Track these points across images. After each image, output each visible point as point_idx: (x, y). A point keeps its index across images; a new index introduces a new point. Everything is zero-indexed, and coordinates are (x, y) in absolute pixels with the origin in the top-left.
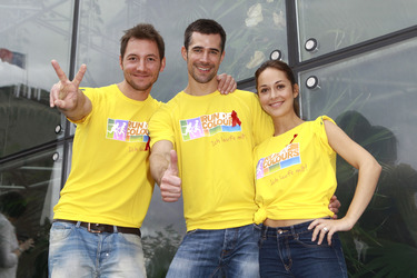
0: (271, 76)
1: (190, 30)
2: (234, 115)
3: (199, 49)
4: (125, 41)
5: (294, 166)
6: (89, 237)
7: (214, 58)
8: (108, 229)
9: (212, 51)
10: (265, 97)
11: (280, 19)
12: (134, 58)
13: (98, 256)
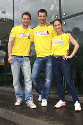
0: (57, 23)
1: (39, 12)
2: (48, 32)
3: (41, 17)
4: (23, 16)
5: (61, 44)
6: (19, 59)
7: (44, 18)
8: (22, 57)
9: (44, 16)
10: (56, 28)
11: (58, 8)
12: (25, 19)
13: (21, 62)
